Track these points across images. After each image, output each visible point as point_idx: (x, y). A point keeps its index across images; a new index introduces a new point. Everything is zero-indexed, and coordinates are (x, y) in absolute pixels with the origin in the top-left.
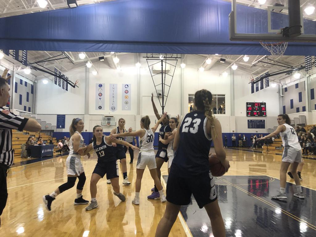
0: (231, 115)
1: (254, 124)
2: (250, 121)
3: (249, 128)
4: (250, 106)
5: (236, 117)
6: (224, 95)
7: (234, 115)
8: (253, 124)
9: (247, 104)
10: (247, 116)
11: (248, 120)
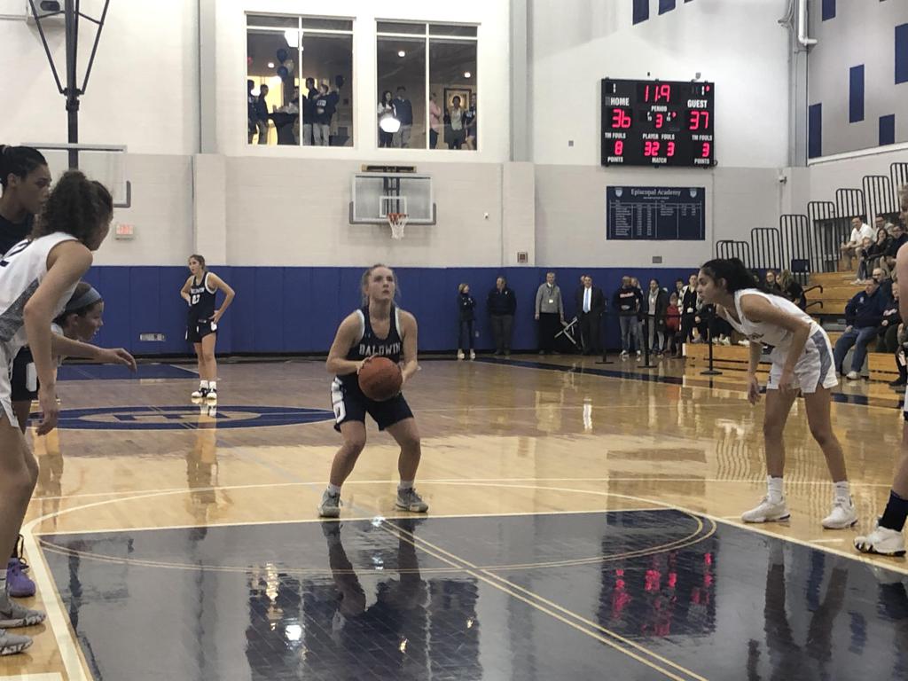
0: (512, 159)
1: (645, 211)
2: (619, 193)
3: (612, 234)
4: (624, 101)
5: (537, 168)
6: (471, 30)
7: (528, 158)
8: (635, 210)
9: (608, 86)
10: (605, 163)
11: (611, 191)
